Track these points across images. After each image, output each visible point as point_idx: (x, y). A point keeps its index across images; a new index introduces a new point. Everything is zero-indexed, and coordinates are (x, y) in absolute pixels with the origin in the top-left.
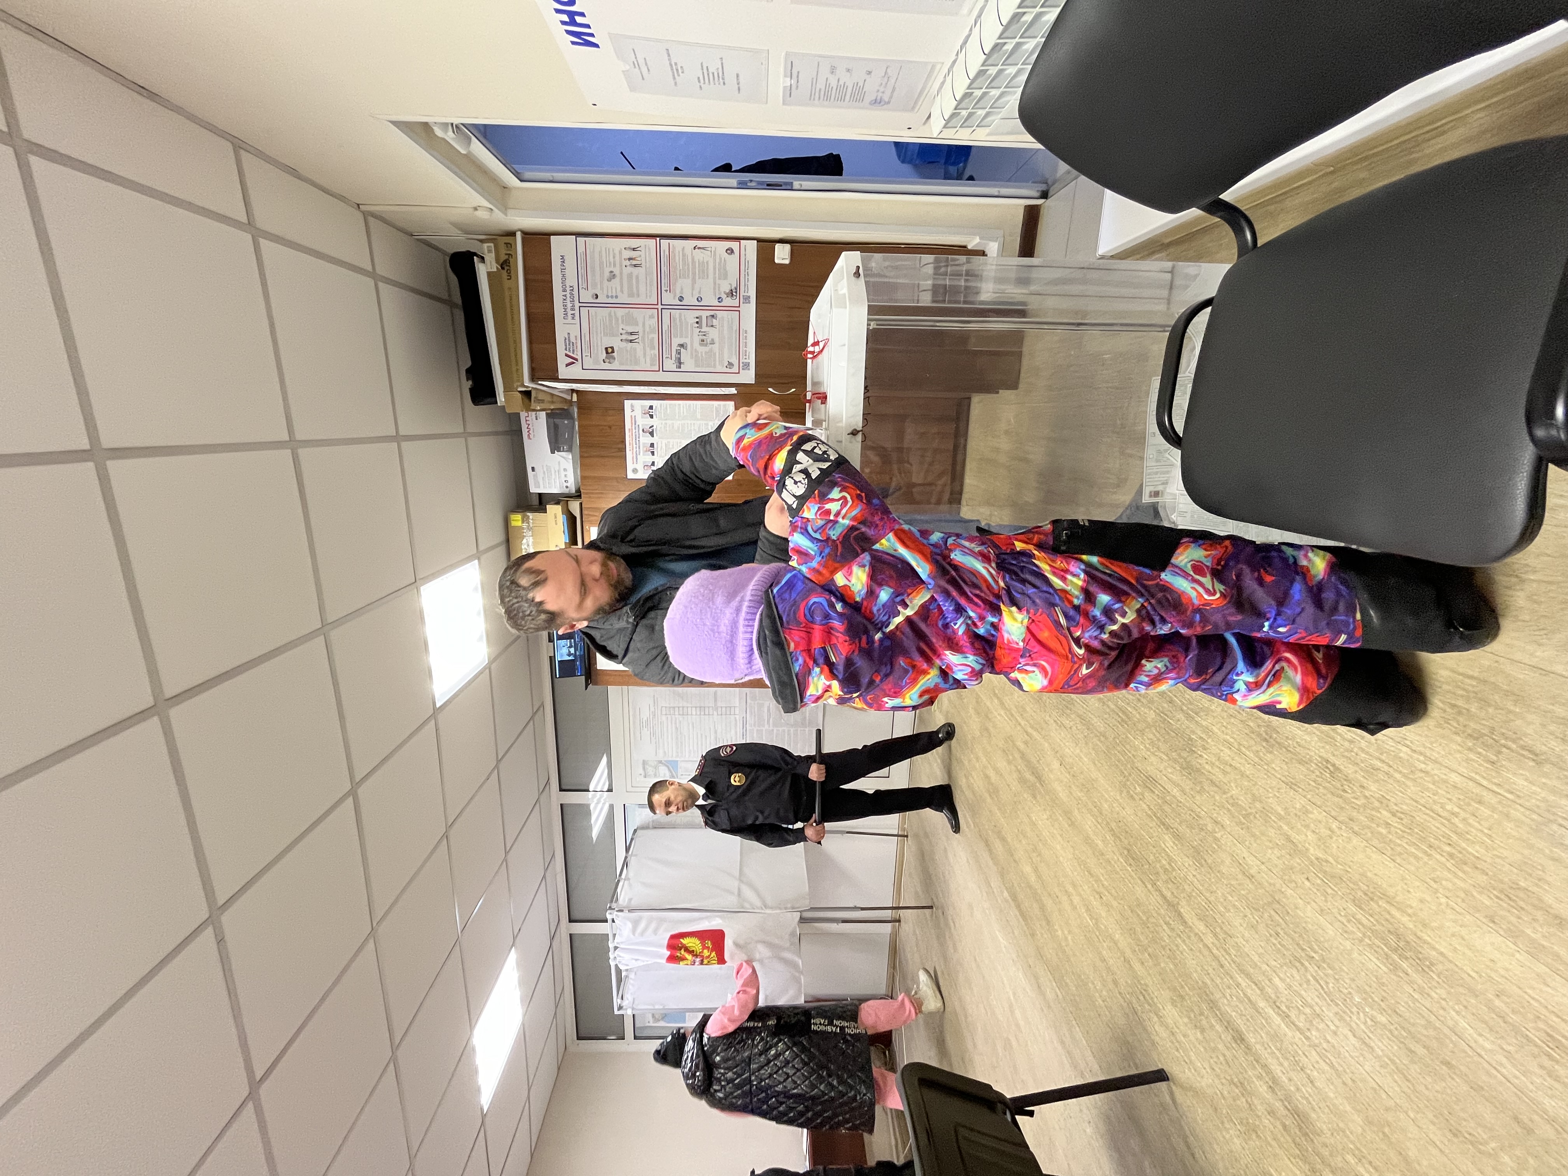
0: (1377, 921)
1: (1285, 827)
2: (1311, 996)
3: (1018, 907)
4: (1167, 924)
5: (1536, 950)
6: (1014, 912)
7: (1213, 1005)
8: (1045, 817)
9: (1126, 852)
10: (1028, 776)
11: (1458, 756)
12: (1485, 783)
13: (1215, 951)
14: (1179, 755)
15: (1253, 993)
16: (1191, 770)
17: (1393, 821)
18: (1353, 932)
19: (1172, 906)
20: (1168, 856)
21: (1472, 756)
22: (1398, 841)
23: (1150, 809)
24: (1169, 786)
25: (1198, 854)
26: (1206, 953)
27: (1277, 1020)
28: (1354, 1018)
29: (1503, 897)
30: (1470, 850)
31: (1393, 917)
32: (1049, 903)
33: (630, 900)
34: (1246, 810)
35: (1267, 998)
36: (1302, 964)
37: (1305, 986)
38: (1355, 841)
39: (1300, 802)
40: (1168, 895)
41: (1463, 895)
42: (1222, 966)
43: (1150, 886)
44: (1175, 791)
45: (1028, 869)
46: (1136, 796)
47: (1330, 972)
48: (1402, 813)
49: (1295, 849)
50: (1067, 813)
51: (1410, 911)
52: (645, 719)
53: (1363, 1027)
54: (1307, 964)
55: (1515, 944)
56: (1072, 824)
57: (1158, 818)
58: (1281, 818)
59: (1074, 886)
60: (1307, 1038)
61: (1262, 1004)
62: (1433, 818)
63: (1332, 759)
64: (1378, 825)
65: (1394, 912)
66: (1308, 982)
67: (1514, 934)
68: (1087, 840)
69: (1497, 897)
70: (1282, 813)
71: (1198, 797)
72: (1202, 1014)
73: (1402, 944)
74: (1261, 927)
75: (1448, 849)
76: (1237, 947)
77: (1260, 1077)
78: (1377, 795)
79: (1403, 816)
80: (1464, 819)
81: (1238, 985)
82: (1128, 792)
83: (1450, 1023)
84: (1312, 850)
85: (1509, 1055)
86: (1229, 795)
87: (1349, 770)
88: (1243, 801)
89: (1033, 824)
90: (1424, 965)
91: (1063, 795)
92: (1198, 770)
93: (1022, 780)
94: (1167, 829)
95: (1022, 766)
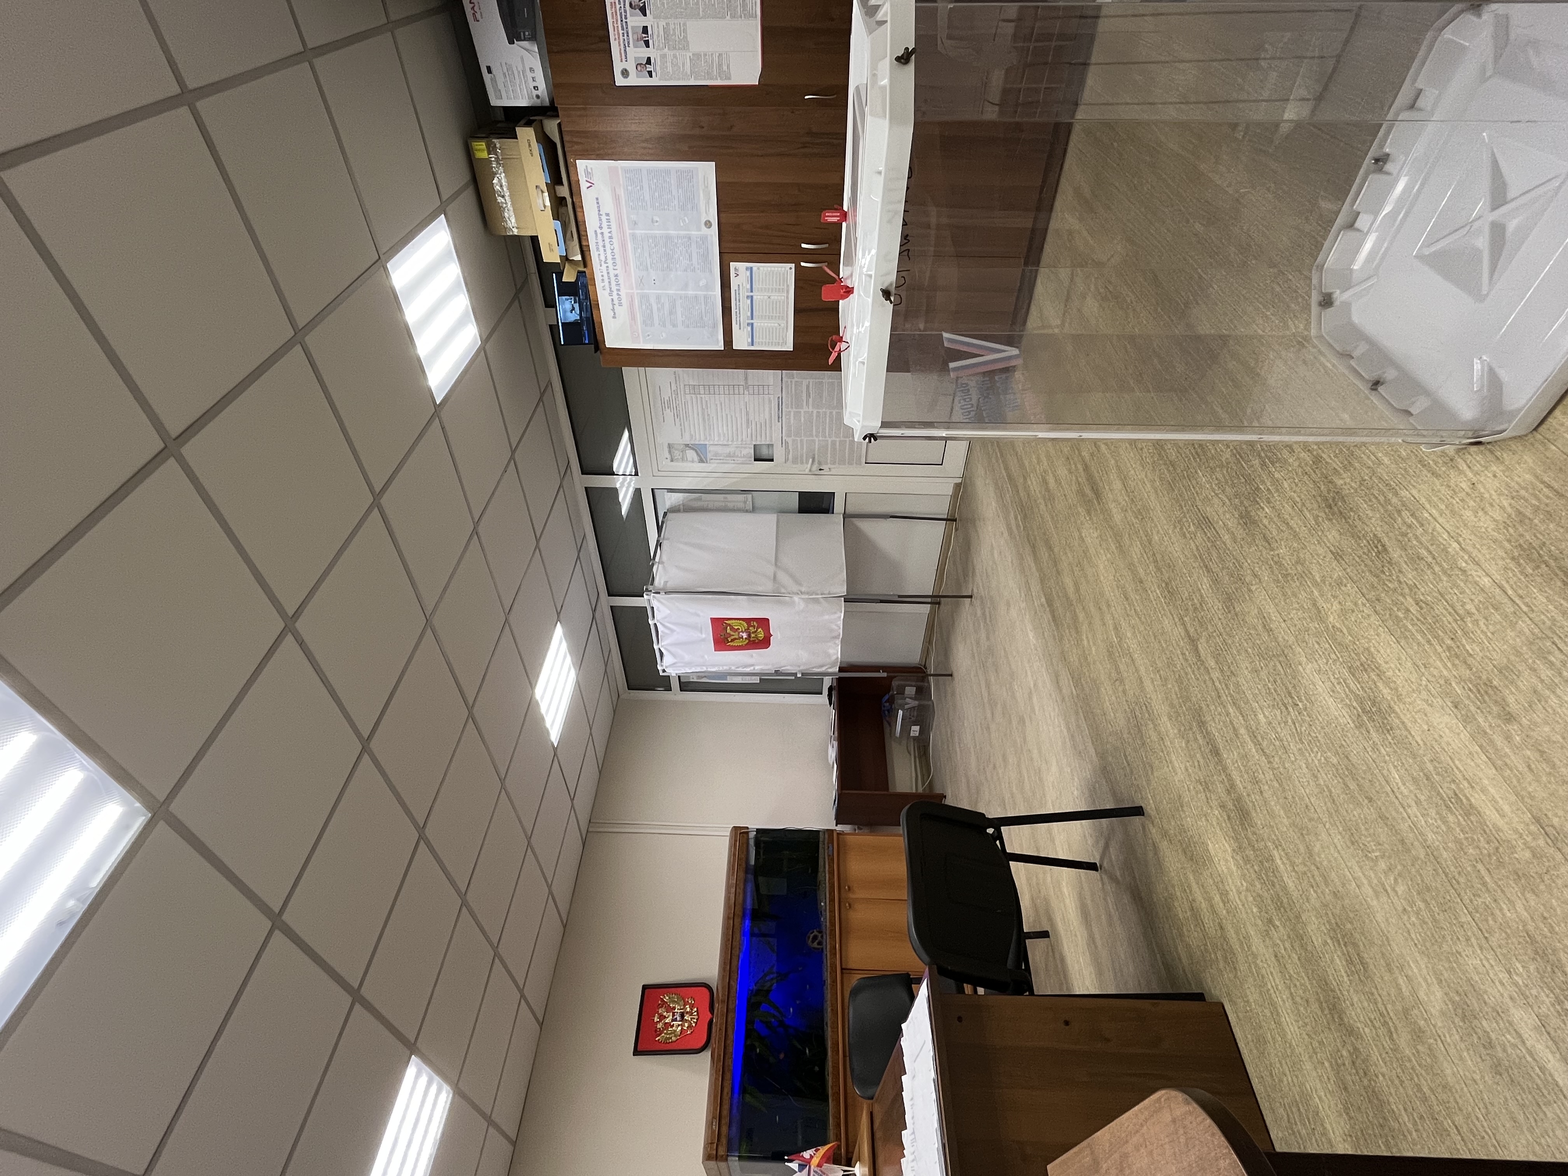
0: (1362, 687)
1: (1316, 593)
2: (1284, 733)
3: (1053, 612)
4: (1183, 654)
5: (1479, 735)
6: (1047, 616)
7: (1202, 724)
8: (1095, 535)
9: (1164, 585)
10: (1088, 491)
11: (1500, 563)
12: (1510, 592)
13: (1217, 684)
14: (1242, 503)
15: (1239, 721)
16: (1248, 520)
17: (1414, 609)
18: (1338, 692)
19: (1193, 641)
20: (1202, 596)
21: (1512, 565)
22: (1410, 627)
23: (1198, 549)
24: (1222, 532)
25: (1229, 600)
26: (1209, 684)
27: (1251, 745)
28: (1312, 755)
29: (1474, 690)
30: (1468, 647)
31: (1376, 686)
32: (1081, 616)
33: (666, 582)
34: (1287, 570)
35: (1248, 728)
36: (1287, 708)
37: (1283, 725)
38: (1374, 619)
39: (1338, 573)
40: (1191, 630)
41: (1442, 682)
42: (1219, 697)
43: (1177, 620)
44: (1226, 537)
45: (1068, 582)
46: (1188, 535)
47: (1307, 718)
48: (1424, 603)
49: (1319, 615)
50: (1118, 537)
51: (1392, 685)
52: (667, 398)
53: (1316, 762)
54: (1291, 709)
55: (1465, 727)
56: (1120, 547)
57: (1203, 560)
58: (1316, 584)
59: (1109, 606)
60: (1269, 762)
61: (1242, 731)
62: (1450, 613)
63: (1385, 540)
64: (1398, 610)
65: (1380, 685)
66: (1286, 723)
67: (1467, 719)
68: (1131, 567)
69: (1470, 690)
70: (1319, 580)
71: (1246, 548)
72: (1191, 729)
73: (1374, 709)
74: (1263, 674)
75: (1449, 642)
76: (1237, 685)
77: (1222, 782)
78: (1410, 582)
79: (1424, 605)
80: (1477, 620)
81: (1228, 714)
82: (1181, 529)
83: (1385, 772)
84: (1331, 619)
85: (1418, 802)
86: (1276, 552)
87: (1396, 554)
88: (1287, 562)
89: (1081, 538)
90: (1386, 728)
91: (1118, 517)
92: (1254, 522)
93: (1081, 493)
94: (1208, 572)
95: (1083, 479)
